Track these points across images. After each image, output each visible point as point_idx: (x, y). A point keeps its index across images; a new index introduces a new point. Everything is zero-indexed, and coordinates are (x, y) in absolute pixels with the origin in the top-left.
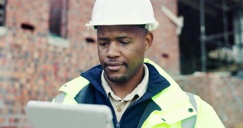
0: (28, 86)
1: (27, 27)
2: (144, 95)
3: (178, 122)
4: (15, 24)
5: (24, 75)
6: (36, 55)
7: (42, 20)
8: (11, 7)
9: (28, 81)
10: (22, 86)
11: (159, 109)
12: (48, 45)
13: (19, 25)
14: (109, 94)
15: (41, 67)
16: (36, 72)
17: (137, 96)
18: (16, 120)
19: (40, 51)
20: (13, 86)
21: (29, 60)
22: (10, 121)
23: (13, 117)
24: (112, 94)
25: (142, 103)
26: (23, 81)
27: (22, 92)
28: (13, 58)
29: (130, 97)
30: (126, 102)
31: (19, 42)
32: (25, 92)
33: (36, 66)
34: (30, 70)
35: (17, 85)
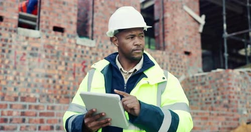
0: (60, 82)
1: (58, 29)
2: (140, 70)
3: (156, 84)
4: (47, 27)
5: (57, 72)
6: (66, 54)
7: (71, 23)
8: (45, 13)
9: (60, 77)
10: (54, 82)
11: (147, 77)
12: (77, 45)
13: (51, 28)
14: (121, 69)
15: (71, 65)
16: (66, 69)
17: (136, 70)
18: (53, 108)
19: (69, 50)
20: (48, 81)
21: (60, 59)
22: (48, 108)
23: (50, 105)
24: (123, 69)
25: (138, 74)
26: (56, 77)
27: (55, 87)
28: (47, 57)
29: (132, 71)
30: (130, 73)
31: (52, 43)
32: (58, 87)
33: (66, 64)
34: (62, 68)
35: (51, 81)
